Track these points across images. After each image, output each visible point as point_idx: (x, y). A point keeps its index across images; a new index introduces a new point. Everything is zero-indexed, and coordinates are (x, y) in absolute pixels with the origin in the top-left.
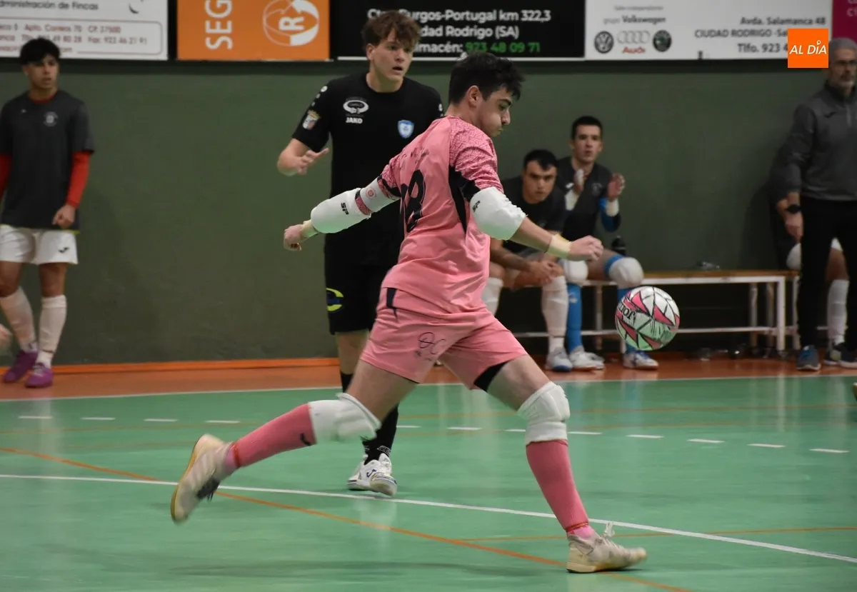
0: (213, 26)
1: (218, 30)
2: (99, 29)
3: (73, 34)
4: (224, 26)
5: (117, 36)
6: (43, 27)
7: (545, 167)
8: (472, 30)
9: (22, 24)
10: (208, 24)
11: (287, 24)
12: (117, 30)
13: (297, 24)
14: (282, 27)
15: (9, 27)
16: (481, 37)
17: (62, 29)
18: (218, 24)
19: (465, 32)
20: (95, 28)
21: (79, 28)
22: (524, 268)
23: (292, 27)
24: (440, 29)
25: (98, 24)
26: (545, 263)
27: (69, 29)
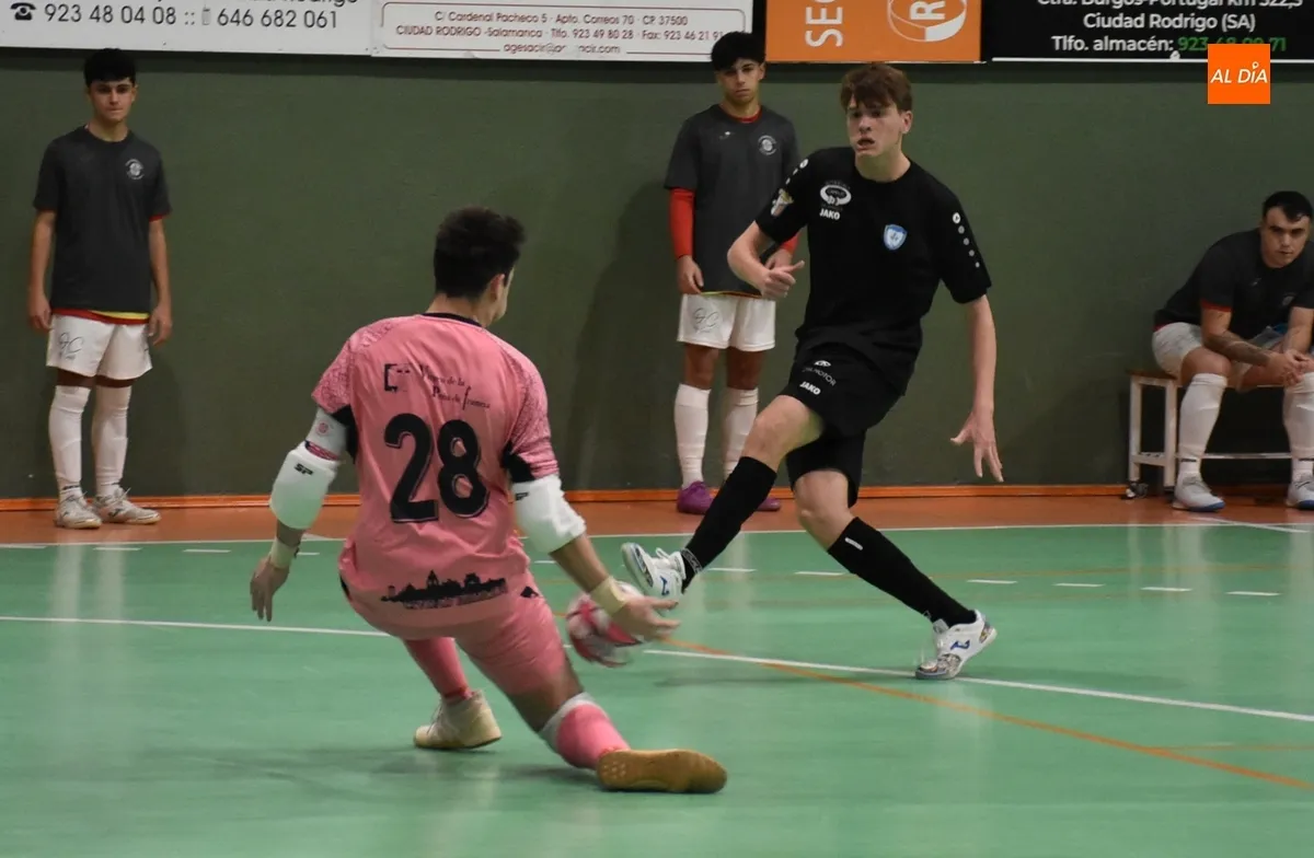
0: (816, 15)
1: (823, 20)
2: (657, 20)
3: (621, 27)
4: (831, 15)
5: (683, 29)
6: (580, 18)
7: (1292, 217)
8: (1187, 19)
9: (552, 13)
10: (809, 10)
11: (921, 11)
12: (682, 21)
13: (935, 11)
14: (914, 15)
15: (534, 19)
16: (1201, 28)
17: (606, 20)
18: (824, 11)
19: (1177, 23)
20: (653, 19)
21: (630, 19)
22: (1260, 361)
23: (928, 16)
24: (1142, 18)
25: (657, 14)
26: (1290, 354)
27: (616, 21)
